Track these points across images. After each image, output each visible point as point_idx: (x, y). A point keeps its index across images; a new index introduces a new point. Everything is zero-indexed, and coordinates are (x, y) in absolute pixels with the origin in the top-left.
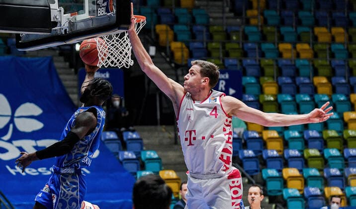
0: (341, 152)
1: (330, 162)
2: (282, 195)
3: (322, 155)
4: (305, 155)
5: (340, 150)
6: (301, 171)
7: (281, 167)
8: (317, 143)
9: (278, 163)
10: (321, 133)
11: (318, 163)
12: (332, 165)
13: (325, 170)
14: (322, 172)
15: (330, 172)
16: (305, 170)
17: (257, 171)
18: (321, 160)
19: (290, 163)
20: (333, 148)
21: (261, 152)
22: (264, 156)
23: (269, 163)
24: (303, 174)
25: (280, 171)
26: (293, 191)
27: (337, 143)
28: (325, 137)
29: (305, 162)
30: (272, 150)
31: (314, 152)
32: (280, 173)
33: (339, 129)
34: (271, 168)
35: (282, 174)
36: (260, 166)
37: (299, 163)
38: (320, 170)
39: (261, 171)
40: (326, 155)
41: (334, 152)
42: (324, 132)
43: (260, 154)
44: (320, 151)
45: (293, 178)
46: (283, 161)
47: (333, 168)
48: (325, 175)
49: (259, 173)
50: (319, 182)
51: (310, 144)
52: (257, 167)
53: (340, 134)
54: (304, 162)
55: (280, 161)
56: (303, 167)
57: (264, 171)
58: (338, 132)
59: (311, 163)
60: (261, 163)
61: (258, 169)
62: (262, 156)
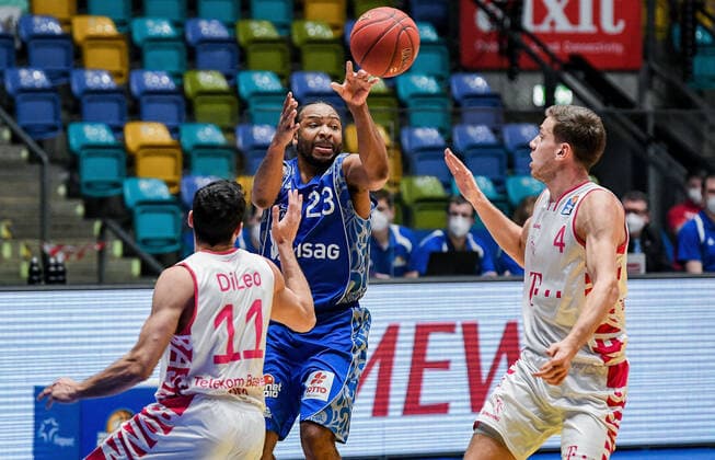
0: (285, 82)
1: (254, 106)
2: (122, 197)
3: (234, 90)
4: (188, 88)
5: (281, 77)
6: (174, 131)
7: (121, 119)
8: (222, 55)
9: (112, 108)
10: (231, 26)
11: (223, 108)
12: (258, 116)
13: (240, 130)
14: (230, 136)
15: (252, 135)
16: (186, 130)
17: (53, 128)
18: (230, 103)
19: (148, 108)
20: (263, 69)
21: (66, 74)
22: (75, 88)
23: (89, 108)
24: (179, 139)
25: (117, 130)
26: (152, 184)
27: (274, 57)
28: (242, 38)
29: (186, 107)
30: (98, 71)
31: (211, 80)
32: (119, 135)
33: (282, 19)
34: (95, 121)
35: (123, 139)
36: (63, 115)
37: (171, 109)
38: (227, 130)
39: (65, 129)
40: (244, 90)
41: (266, 81)
42: (241, 26)
43: (62, 81)
44: (228, 77)
45: (153, 149)
46: (127, 102)
47: (262, 123)
48: (240, 142)
49: (59, 134)
50: (223, 162)
51: (203, 56)
52: (56, 118)
53: (284, 33)
54: (183, 105)
55: (118, 101)
56: (180, 119)
57: (73, 129)
58: (280, 26)
59: (202, 109)
60: (65, 107)
61: (58, 123)
62: (68, 87)
